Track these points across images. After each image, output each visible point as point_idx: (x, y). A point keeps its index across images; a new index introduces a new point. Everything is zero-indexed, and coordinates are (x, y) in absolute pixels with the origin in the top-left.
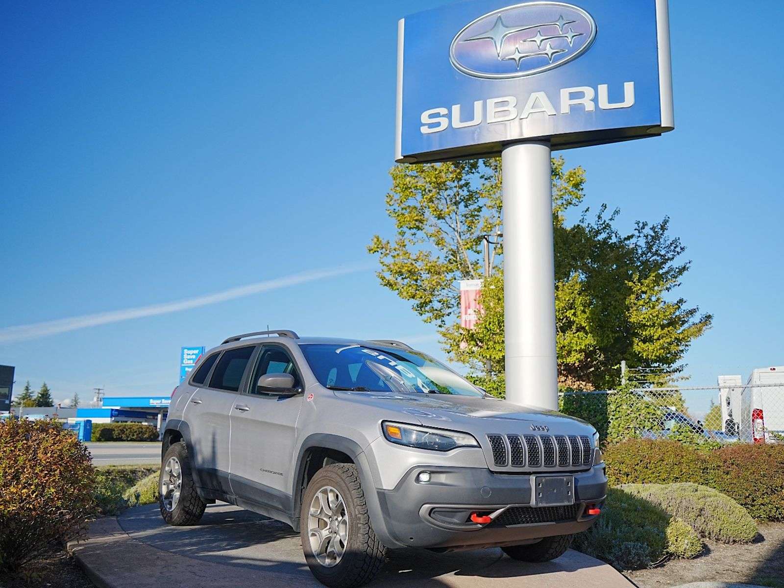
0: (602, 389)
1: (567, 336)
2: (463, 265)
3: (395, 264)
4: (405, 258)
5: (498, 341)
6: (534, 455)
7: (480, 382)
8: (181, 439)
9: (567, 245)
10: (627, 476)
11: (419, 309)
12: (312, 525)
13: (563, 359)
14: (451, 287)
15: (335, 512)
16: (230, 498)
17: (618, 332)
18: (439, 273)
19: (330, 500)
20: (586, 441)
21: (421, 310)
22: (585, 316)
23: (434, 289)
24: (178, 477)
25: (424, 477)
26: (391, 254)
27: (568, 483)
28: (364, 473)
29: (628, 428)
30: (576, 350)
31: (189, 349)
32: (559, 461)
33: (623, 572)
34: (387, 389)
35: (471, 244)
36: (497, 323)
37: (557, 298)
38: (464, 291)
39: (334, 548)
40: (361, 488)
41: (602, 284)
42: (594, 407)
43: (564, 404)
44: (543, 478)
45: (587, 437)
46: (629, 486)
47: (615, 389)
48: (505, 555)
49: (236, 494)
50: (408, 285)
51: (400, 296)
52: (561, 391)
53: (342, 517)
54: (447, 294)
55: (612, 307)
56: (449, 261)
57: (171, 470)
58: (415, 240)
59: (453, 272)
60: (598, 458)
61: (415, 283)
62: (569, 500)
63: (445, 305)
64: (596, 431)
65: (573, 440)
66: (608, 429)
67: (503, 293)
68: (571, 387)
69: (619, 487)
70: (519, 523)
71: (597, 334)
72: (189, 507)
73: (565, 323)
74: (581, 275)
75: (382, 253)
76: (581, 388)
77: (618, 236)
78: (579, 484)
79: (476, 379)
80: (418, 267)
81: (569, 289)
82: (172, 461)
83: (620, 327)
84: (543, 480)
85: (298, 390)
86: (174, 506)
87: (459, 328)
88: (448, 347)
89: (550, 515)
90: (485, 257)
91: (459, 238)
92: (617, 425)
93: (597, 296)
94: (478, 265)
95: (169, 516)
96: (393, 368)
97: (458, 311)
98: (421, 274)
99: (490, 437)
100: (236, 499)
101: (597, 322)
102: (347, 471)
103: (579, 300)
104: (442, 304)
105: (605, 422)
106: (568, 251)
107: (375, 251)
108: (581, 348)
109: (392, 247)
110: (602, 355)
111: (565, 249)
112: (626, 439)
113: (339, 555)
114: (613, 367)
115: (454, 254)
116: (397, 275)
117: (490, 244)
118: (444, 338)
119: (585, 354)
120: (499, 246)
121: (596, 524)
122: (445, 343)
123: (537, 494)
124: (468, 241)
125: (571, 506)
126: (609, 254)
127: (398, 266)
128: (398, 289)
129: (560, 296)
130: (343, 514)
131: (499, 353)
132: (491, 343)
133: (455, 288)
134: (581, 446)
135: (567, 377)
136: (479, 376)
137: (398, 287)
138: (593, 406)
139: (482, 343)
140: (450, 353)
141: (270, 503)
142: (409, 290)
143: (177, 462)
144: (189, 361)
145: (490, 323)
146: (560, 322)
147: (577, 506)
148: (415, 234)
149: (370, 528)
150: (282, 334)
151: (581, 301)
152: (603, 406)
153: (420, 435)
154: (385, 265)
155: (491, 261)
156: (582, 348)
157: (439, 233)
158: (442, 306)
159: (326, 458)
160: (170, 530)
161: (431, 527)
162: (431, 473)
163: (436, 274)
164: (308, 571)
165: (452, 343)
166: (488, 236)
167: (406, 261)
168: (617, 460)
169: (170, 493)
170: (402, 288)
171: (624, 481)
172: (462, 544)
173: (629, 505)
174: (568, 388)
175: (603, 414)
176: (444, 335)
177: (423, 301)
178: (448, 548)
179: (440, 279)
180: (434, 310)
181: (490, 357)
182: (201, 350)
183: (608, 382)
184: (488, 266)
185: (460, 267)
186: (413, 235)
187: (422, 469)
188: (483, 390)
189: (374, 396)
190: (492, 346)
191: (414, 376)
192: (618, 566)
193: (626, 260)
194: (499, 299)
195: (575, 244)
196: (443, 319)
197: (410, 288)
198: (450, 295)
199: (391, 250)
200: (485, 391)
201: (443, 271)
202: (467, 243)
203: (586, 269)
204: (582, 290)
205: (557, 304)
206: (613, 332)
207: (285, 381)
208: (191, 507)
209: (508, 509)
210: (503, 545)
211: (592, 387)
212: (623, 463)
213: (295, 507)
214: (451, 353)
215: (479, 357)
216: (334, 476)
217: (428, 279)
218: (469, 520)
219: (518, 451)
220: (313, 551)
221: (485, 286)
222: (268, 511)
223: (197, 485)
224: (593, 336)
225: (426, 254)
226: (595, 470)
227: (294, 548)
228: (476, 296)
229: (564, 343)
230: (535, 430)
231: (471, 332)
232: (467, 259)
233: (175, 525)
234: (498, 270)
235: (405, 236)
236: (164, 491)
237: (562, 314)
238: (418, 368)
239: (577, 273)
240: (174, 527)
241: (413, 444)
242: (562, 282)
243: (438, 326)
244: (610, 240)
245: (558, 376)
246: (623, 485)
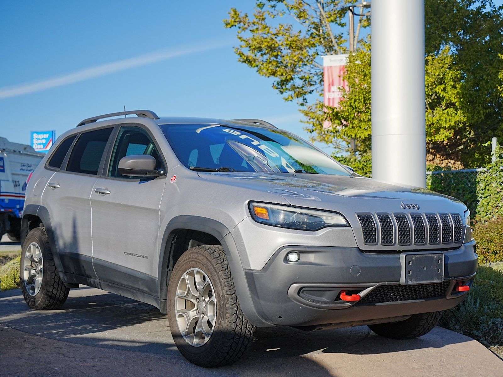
0: (471, 167)
1: (436, 113)
2: (326, 40)
3: (254, 40)
4: (264, 32)
5: (364, 119)
6: (404, 233)
7: (345, 162)
8: (41, 224)
9: (438, 16)
10: (495, 255)
11: (279, 87)
12: (179, 306)
13: (431, 137)
14: (314, 63)
15: (202, 294)
16: (94, 282)
17: (489, 107)
18: (301, 49)
19: (197, 281)
20: (457, 218)
21: (282, 88)
22: (456, 92)
23: (296, 65)
24: (40, 262)
25: (293, 257)
26: (250, 28)
27: (439, 260)
28: (231, 254)
29: (497, 206)
30: (445, 128)
31: (38, 133)
32: (430, 239)
33: (490, 347)
34: (251, 170)
35: (335, 16)
36: (362, 101)
37: (426, 73)
38: (328, 67)
39: (202, 329)
40: (229, 269)
41: (474, 57)
42: (463, 185)
43: (432, 183)
44: (413, 256)
45: (458, 214)
46: (497, 264)
47: (485, 167)
48: (372, 333)
49: (100, 278)
50: (268, 62)
51: (260, 73)
52: (429, 170)
53: (210, 298)
54: (310, 71)
55: (484, 82)
56: (311, 35)
57: (32, 255)
58: (275, 13)
59: (316, 47)
60: (469, 235)
61: (275, 59)
62: (439, 276)
63: (307, 82)
64: (467, 208)
65: (444, 217)
66: (477, 208)
67: (369, 68)
68: (439, 165)
69: (487, 265)
70: (388, 301)
71: (468, 110)
72: (52, 291)
73: (433, 99)
74: (452, 47)
75: (239, 28)
76: (449, 166)
77: (492, 5)
78: (450, 261)
79: (341, 159)
80: (278, 42)
81: (439, 63)
82: (32, 247)
83: (491, 102)
84: (414, 258)
85: (160, 172)
86: (37, 291)
87: (322, 106)
88: (310, 127)
89: (420, 294)
90: (350, 29)
91: (322, 10)
92: (487, 204)
93: (468, 70)
94: (342, 39)
95: (32, 301)
96: (256, 148)
97: (321, 88)
98: (281, 50)
99: (360, 216)
100: (100, 282)
101: (468, 98)
102: (214, 252)
103: (450, 74)
104: (304, 81)
105: (473, 201)
106: (439, 22)
107: (233, 26)
108: (450, 125)
109: (250, 21)
110: (472, 132)
111: (436, 20)
112: (495, 217)
113: (207, 334)
114: (483, 145)
115: (317, 27)
116: (256, 51)
117: (355, 16)
118: (306, 117)
119: (454, 132)
120: (365, 18)
121: (464, 302)
122: (307, 122)
123: (407, 272)
124: (332, 13)
125: (441, 283)
126: (482, 25)
127: (257, 41)
128: (257, 66)
129: (430, 71)
130: (210, 295)
131: (365, 131)
132: (356, 122)
133: (318, 64)
134: (452, 223)
135: (435, 155)
136: (344, 156)
137: (258, 63)
138: (461, 184)
139: (346, 122)
140: (312, 133)
141: (136, 286)
142: (269, 67)
143: (37, 247)
144: (39, 145)
145: (355, 101)
146: (429, 98)
147: (446, 284)
148: (274, 6)
149: (238, 308)
150: (142, 114)
151: (451, 76)
152: (472, 184)
153: (288, 215)
154: (244, 40)
155: (356, 35)
156: (452, 125)
157: (301, 4)
158: (304, 83)
159: (191, 240)
160: (35, 314)
161: (301, 306)
162: (300, 252)
163: (298, 49)
164: (177, 351)
165: (315, 123)
166: (353, 7)
167: (265, 36)
168: (486, 239)
169: (32, 279)
170: (262, 64)
171: (493, 260)
172: (331, 323)
173: (498, 282)
174: (436, 166)
175: (472, 192)
176: (307, 114)
177: (284, 79)
178: (316, 326)
179: (302, 54)
180: (295, 88)
181: (356, 135)
182: (51, 133)
183: (478, 160)
184: (353, 39)
185: (323, 42)
186: (272, 7)
187: (291, 249)
188: (351, 169)
189: (237, 177)
190: (358, 125)
191: (278, 156)
192: (485, 342)
193: (500, 31)
194: (365, 75)
195: (447, 15)
196: (305, 97)
197: (270, 65)
198: (313, 71)
199: (249, 24)
200: (353, 170)
201: (305, 46)
202: (331, 15)
203: (457, 41)
204: (453, 63)
205: (426, 79)
206: (484, 108)
207: (147, 163)
208: (54, 292)
209: (377, 288)
210: (370, 323)
211: (461, 166)
212: (491, 242)
213: (161, 289)
214: (314, 132)
215: (343, 136)
216: (201, 257)
217: (289, 55)
218: (338, 298)
219: (388, 229)
220: (181, 332)
221: (350, 62)
222: (133, 294)
223: (60, 269)
224: (463, 113)
225: (287, 28)
226: (465, 246)
227: (160, 329)
228: (340, 73)
229: (433, 120)
230: (405, 208)
231: (335, 111)
232: (330, 33)
233: (39, 310)
234: (364, 44)
235: (265, 8)
236: (26, 276)
237: (432, 89)
238: (283, 148)
239: (448, 46)
240: (38, 311)
241: (281, 225)
242: (432, 56)
243: (299, 104)
244: (484, 10)
245: (427, 155)
246: (492, 263)
